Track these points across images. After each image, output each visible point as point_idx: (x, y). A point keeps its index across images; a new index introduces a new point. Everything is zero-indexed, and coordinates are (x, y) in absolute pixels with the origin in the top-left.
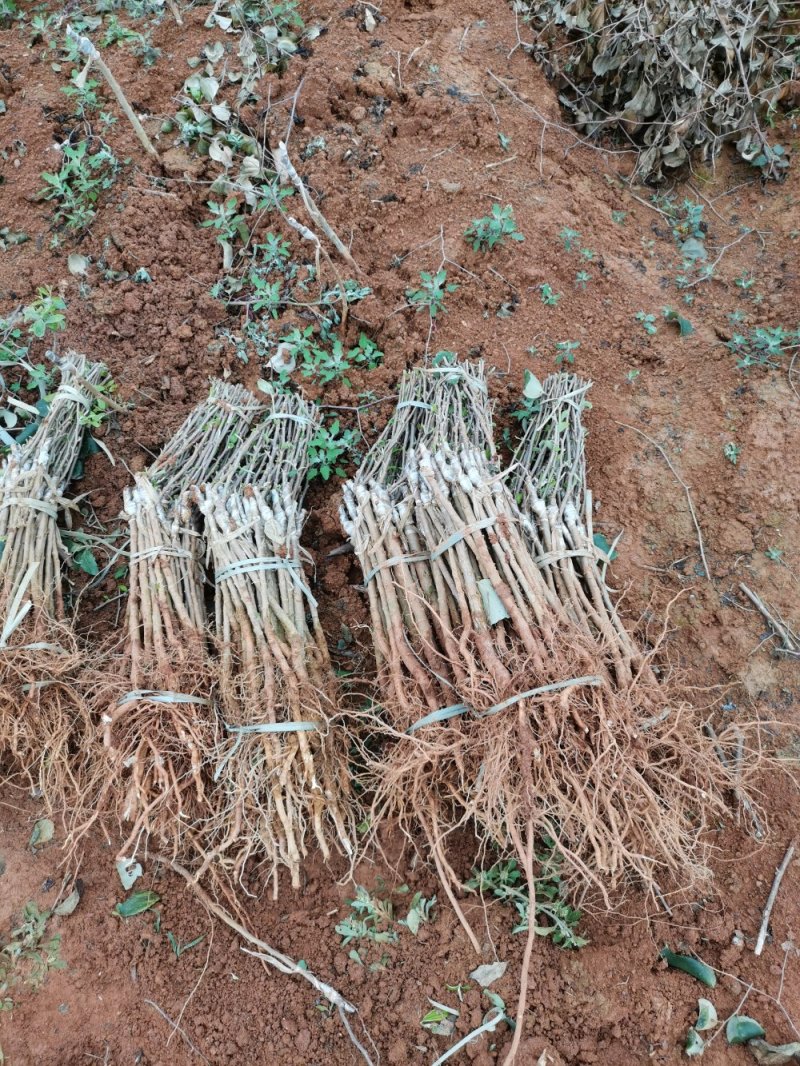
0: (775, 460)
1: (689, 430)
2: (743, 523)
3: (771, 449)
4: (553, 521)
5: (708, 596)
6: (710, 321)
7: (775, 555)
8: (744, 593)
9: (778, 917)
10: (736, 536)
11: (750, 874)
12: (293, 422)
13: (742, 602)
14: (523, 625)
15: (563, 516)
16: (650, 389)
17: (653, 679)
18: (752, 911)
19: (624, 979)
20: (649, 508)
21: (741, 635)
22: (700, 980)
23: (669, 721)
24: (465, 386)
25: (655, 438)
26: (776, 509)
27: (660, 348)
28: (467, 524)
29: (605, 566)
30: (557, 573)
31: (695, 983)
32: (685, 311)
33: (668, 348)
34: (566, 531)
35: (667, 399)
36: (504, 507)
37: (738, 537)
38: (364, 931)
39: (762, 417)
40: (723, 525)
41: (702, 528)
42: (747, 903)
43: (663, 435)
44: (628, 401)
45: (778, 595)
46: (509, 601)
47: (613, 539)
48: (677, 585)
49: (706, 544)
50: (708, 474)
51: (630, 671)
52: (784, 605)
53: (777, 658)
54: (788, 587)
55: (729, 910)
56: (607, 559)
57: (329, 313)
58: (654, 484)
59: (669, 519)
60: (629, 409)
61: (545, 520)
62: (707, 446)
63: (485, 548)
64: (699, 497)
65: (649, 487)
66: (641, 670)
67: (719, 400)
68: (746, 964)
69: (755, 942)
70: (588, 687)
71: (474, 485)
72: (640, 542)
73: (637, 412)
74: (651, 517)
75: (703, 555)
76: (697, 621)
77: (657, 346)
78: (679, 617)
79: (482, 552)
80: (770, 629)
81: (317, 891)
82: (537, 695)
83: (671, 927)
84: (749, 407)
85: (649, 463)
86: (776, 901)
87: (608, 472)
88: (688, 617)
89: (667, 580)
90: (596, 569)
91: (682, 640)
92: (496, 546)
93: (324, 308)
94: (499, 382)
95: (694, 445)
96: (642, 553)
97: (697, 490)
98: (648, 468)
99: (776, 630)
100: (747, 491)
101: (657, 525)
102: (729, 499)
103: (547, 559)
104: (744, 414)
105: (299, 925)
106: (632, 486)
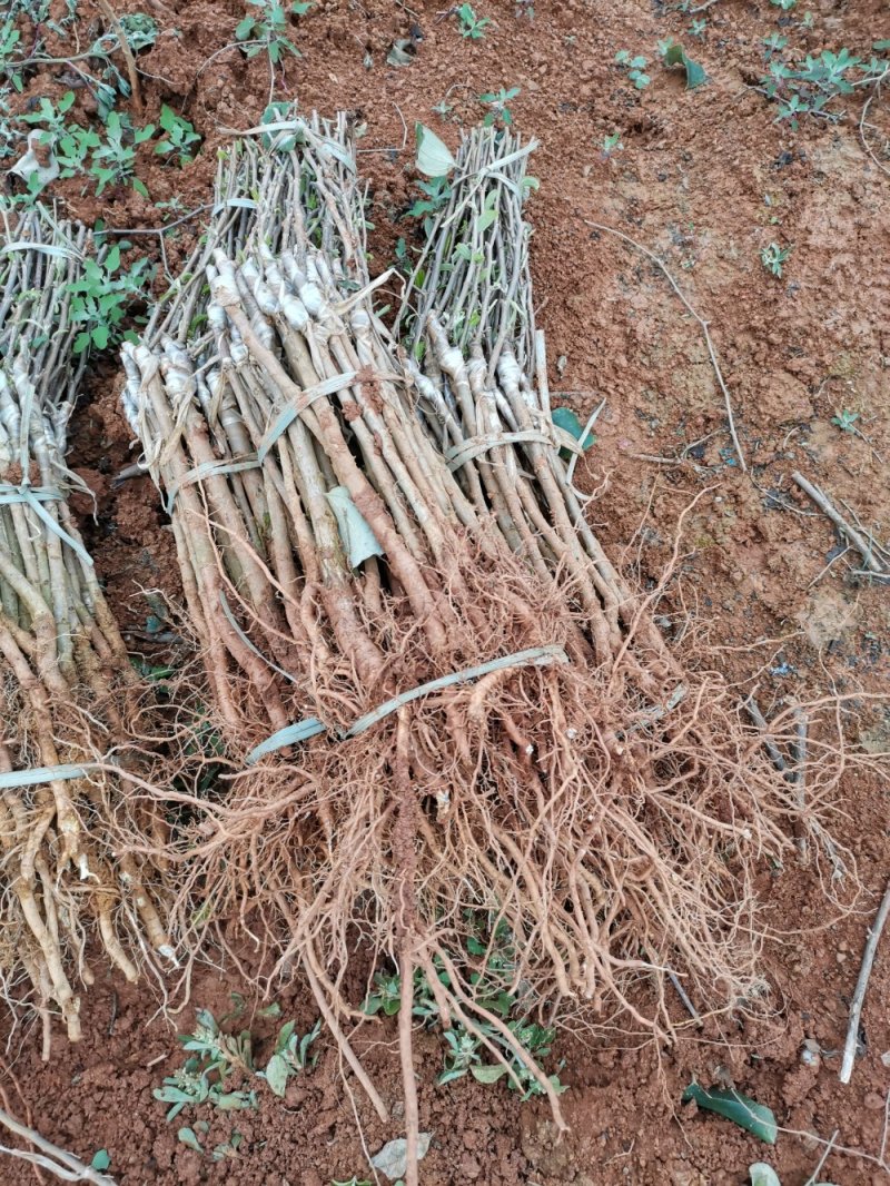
0: (842, 268)
1: (704, 229)
2: (795, 374)
3: (836, 251)
4: (478, 385)
5: (744, 496)
6: (733, 62)
7: (846, 421)
8: (800, 488)
9: (875, 1012)
10: (786, 396)
11: (827, 942)
12: (45, 256)
13: (798, 501)
14: (406, 565)
15: (497, 375)
16: (642, 172)
17: (657, 639)
18: (831, 1004)
19: (625, 1146)
20: (645, 361)
21: (798, 556)
22: (749, 1133)
23: (683, 708)
24: (307, 153)
25: (651, 247)
26: (846, 348)
27: (657, 110)
28: (302, 388)
29: (574, 459)
30: (487, 473)
31: (743, 1137)
32: (694, 52)
33: (667, 109)
34: (502, 402)
35: (670, 185)
36: (374, 354)
37: (788, 398)
38: (203, 1092)
39: (821, 198)
40: (764, 381)
41: (730, 388)
42: (823, 990)
43: (664, 240)
44: (605, 191)
45: (852, 487)
46: (381, 523)
47: (588, 416)
48: (694, 483)
49: (739, 414)
50: (737, 299)
51: (617, 628)
52: (863, 501)
53: (856, 586)
54: (868, 472)
55: (795, 1007)
56: (577, 447)
57: (106, 73)
58: (651, 321)
59: (678, 376)
60: (608, 203)
61: (463, 383)
62: (734, 253)
63: (335, 429)
64: (724, 337)
65: (643, 327)
66: (634, 627)
67: (750, 176)
68: (825, 1095)
69: (840, 1059)
70: (531, 669)
71: (314, 317)
72: (632, 418)
73: (621, 207)
74: (649, 375)
75: (733, 432)
76: (728, 539)
77: (651, 107)
78: (699, 534)
79: (332, 436)
80: (841, 541)
81: (134, 1026)
82: (431, 695)
83: (701, 1044)
84: (798, 185)
85: (644, 288)
86: (870, 985)
87: (577, 307)
88: (713, 533)
89: (678, 476)
90: (557, 463)
91: (705, 571)
92: (357, 425)
93: (95, 64)
94: (390, 166)
95: (713, 254)
96: (636, 436)
97: (721, 327)
98: (641, 297)
99: (852, 542)
100: (800, 322)
101: (659, 388)
102: (773, 336)
103: (468, 450)
104: (791, 196)
105: (99, 1089)
106: (616, 328)
